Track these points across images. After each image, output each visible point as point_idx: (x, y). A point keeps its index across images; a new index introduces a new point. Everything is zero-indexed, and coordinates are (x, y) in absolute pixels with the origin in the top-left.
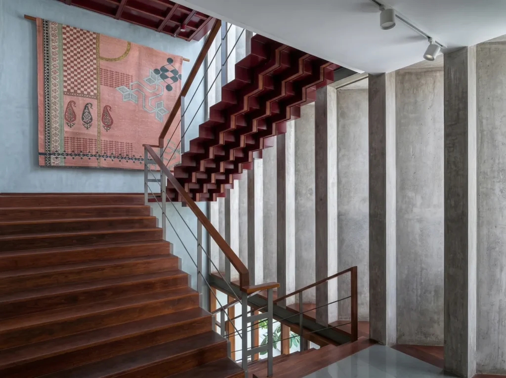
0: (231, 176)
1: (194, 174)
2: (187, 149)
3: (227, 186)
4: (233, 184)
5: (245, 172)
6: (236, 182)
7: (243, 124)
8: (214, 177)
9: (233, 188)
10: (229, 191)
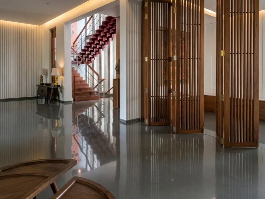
0: (94, 56)
1: (84, 55)
2: (83, 48)
3: (93, 59)
4: (95, 59)
5: (99, 55)
6: (96, 58)
7: (101, 39)
8: (92, 53)
9: (95, 60)
10: (94, 60)
